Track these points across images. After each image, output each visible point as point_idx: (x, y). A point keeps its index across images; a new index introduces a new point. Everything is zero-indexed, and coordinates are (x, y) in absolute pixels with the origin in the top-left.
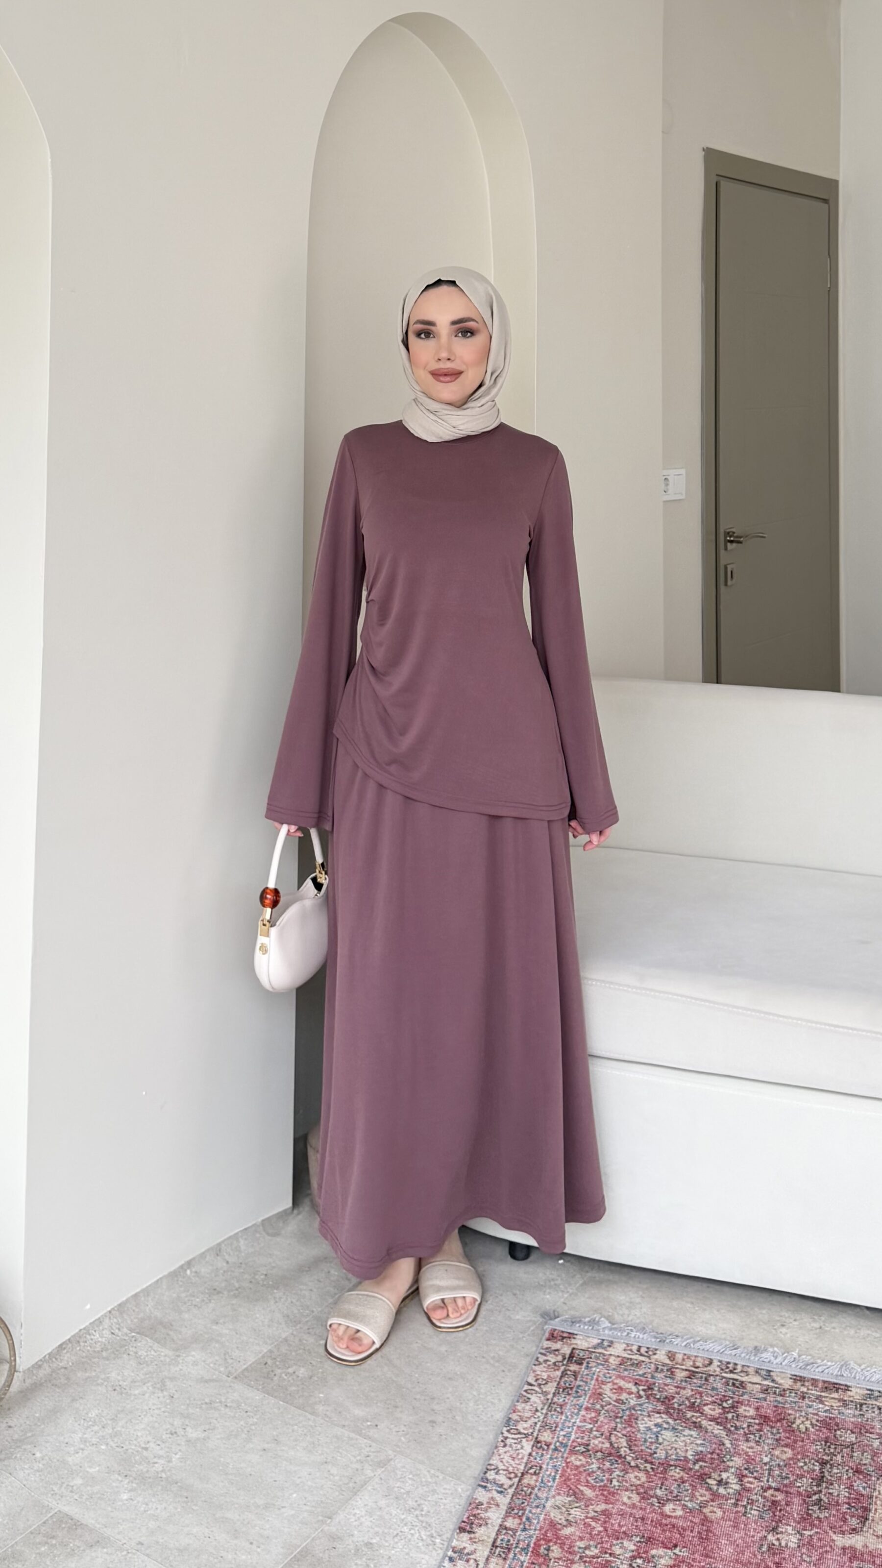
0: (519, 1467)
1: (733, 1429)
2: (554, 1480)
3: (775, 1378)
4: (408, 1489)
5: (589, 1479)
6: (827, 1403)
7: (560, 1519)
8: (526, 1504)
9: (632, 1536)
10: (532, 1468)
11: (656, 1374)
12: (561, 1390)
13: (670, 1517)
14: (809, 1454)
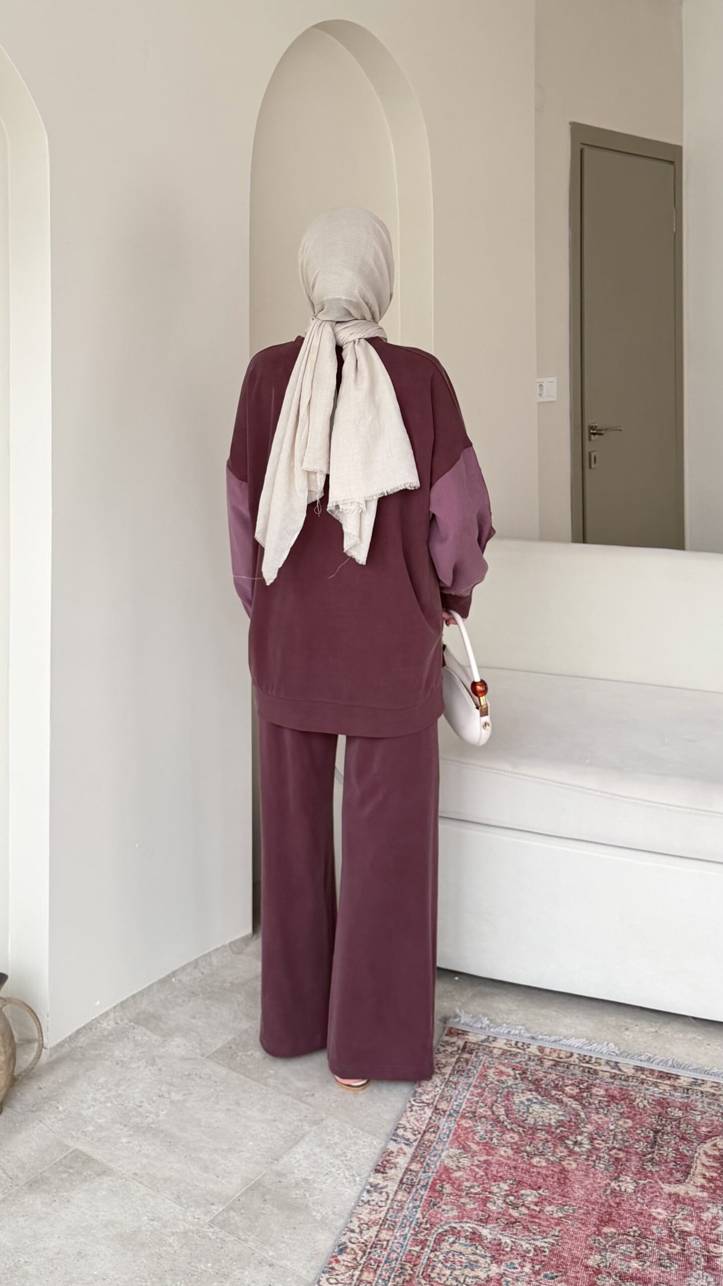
0: (422, 1127)
2: (448, 1137)
3: (621, 1068)
4: (336, 1140)
5: (475, 1137)
7: (452, 1166)
8: (426, 1153)
9: (507, 1180)
10: (432, 1127)
11: (529, 1063)
12: (456, 1072)
13: (536, 1166)
14: (645, 1124)
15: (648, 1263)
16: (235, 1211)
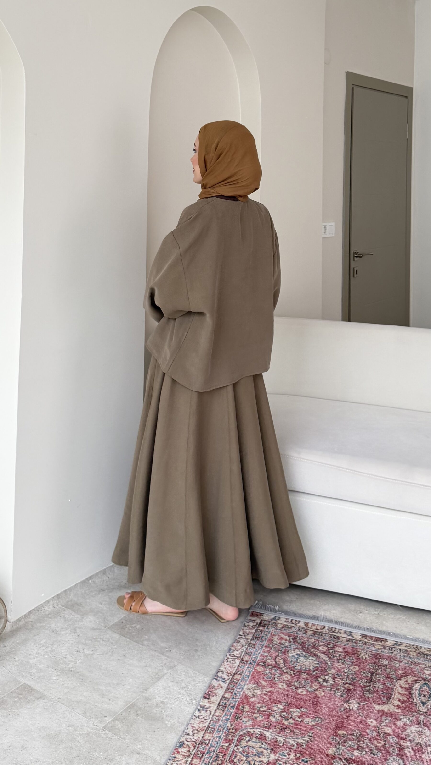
0: (233, 671)
1: (332, 657)
2: (248, 677)
3: (353, 635)
4: (182, 678)
5: (264, 677)
6: (376, 647)
7: (250, 694)
8: (234, 687)
9: (282, 703)
10: (239, 671)
11: (298, 632)
12: (254, 638)
13: (300, 694)
14: (366, 669)
15: (364, 752)
16: (119, 721)
